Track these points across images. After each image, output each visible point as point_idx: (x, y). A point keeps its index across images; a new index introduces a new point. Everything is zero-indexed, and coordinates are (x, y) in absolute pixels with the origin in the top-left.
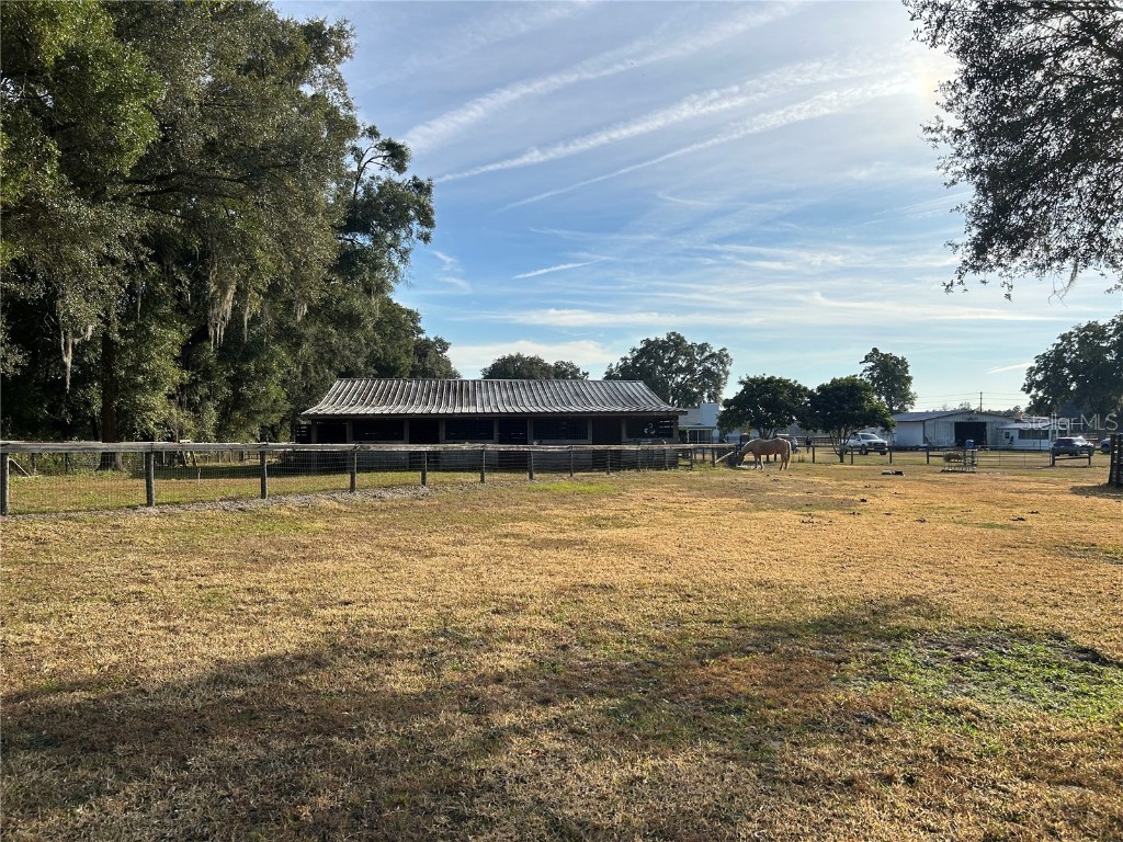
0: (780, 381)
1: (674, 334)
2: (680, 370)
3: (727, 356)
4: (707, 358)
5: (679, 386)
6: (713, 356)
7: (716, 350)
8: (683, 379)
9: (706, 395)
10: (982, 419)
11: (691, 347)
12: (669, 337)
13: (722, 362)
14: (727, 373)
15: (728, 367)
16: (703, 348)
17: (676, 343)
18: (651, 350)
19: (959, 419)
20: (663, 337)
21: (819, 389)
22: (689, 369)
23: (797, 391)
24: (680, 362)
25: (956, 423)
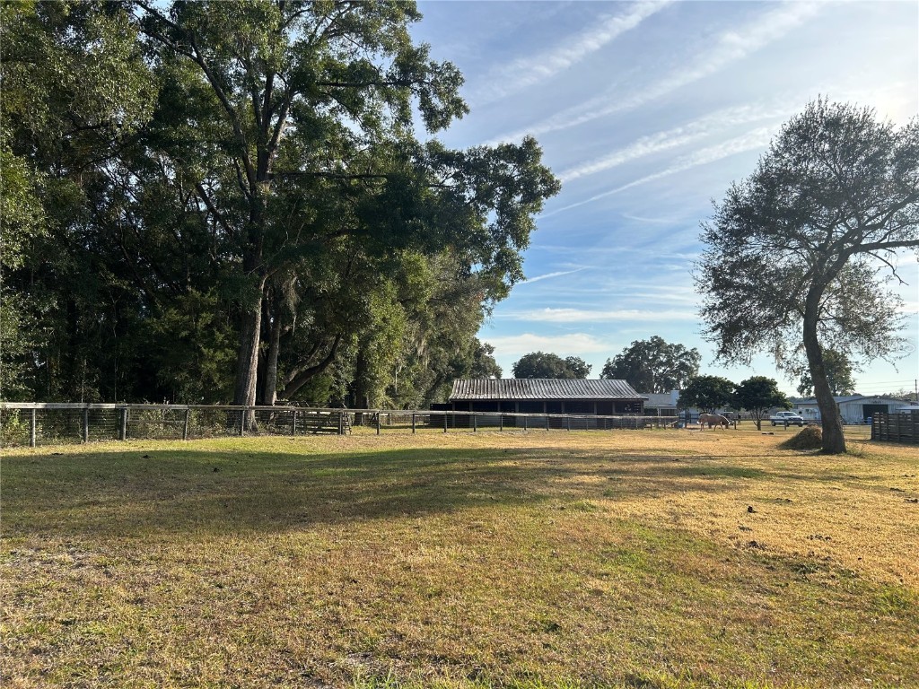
0: (715, 378)
1: (656, 337)
2: (661, 364)
3: (697, 354)
4: (682, 355)
5: (661, 375)
6: (686, 353)
7: (688, 349)
8: (664, 370)
9: (681, 382)
10: (884, 402)
11: (670, 346)
12: (652, 340)
13: (693, 358)
14: (698, 366)
15: (698, 362)
16: (678, 348)
17: (658, 344)
18: (638, 349)
19: (866, 402)
20: (648, 339)
21: (743, 383)
22: (669, 363)
23: (727, 385)
24: (662, 358)
25: (864, 406)
